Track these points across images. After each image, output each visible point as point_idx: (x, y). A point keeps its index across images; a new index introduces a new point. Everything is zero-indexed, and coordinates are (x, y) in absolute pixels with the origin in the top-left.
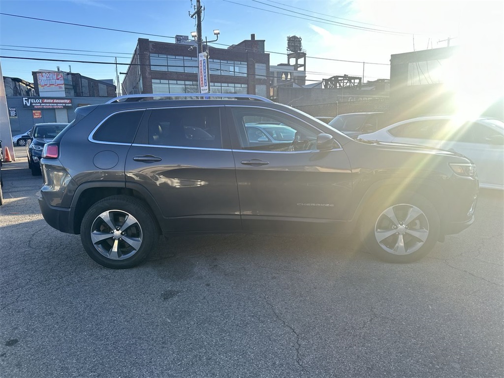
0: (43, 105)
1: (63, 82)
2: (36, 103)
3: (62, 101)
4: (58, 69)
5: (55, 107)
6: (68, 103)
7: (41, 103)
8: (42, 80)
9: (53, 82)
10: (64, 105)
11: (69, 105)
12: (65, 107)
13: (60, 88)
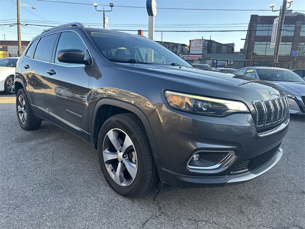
0: (188, 58)
1: (202, 45)
2: (185, 57)
3: (198, 56)
4: (202, 38)
5: (194, 59)
6: (201, 57)
7: (187, 57)
8: (193, 45)
9: (197, 45)
10: (199, 58)
11: (202, 58)
12: (199, 59)
13: (200, 48)
